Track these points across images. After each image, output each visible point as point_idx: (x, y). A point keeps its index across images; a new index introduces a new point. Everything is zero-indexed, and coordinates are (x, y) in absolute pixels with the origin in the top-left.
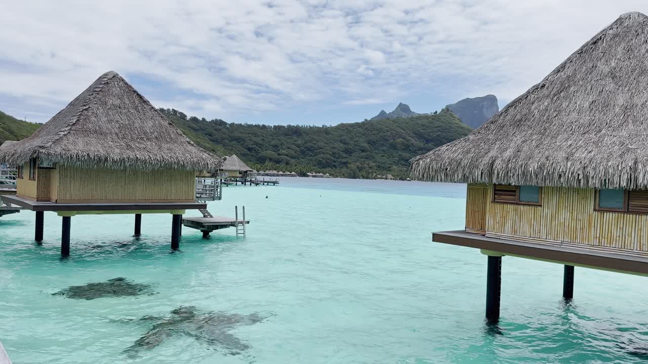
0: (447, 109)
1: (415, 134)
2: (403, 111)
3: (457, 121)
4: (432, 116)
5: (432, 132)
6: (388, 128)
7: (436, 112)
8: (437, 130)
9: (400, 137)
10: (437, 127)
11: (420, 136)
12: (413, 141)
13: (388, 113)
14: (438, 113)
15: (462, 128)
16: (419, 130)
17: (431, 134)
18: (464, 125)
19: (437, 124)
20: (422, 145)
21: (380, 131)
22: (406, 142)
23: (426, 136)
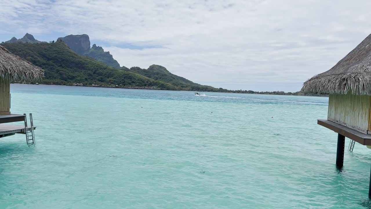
0: (60, 40)
1: (39, 54)
2: (29, 39)
3: (67, 48)
4: (51, 44)
5: (51, 54)
6: (20, 49)
7: (54, 41)
8: (55, 53)
9: (29, 56)
10: (54, 51)
11: (43, 56)
12: (39, 59)
13: (18, 39)
14: (55, 42)
15: (70, 53)
16: (42, 52)
17: (51, 55)
18: (72, 51)
19: (54, 49)
20: (45, 62)
21: (14, 50)
22: (33, 59)
23: (48, 56)
